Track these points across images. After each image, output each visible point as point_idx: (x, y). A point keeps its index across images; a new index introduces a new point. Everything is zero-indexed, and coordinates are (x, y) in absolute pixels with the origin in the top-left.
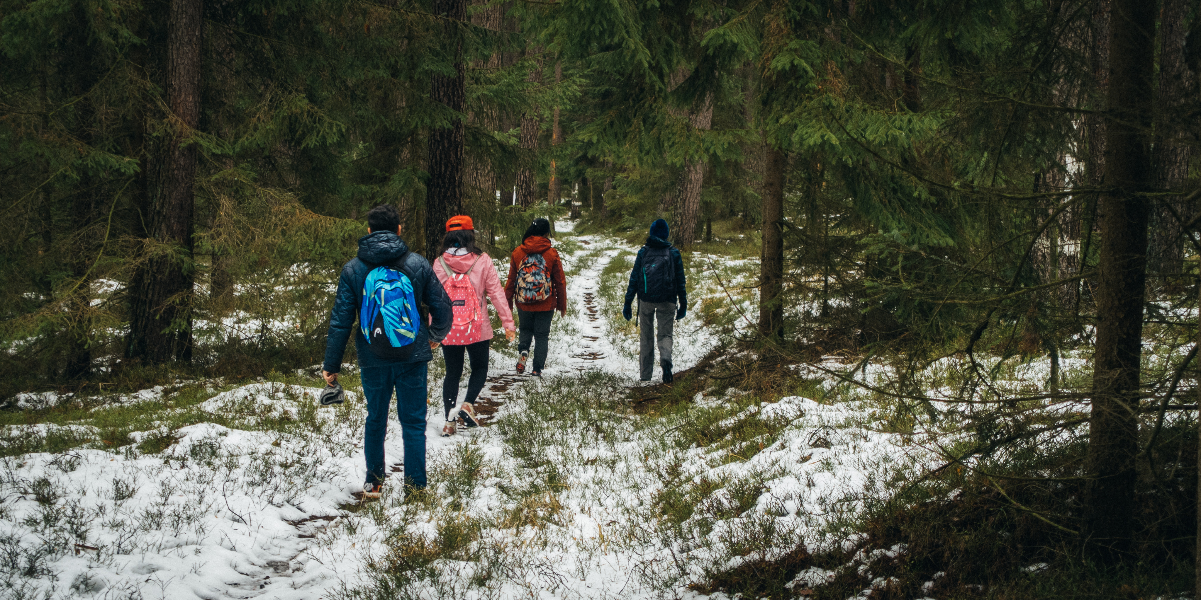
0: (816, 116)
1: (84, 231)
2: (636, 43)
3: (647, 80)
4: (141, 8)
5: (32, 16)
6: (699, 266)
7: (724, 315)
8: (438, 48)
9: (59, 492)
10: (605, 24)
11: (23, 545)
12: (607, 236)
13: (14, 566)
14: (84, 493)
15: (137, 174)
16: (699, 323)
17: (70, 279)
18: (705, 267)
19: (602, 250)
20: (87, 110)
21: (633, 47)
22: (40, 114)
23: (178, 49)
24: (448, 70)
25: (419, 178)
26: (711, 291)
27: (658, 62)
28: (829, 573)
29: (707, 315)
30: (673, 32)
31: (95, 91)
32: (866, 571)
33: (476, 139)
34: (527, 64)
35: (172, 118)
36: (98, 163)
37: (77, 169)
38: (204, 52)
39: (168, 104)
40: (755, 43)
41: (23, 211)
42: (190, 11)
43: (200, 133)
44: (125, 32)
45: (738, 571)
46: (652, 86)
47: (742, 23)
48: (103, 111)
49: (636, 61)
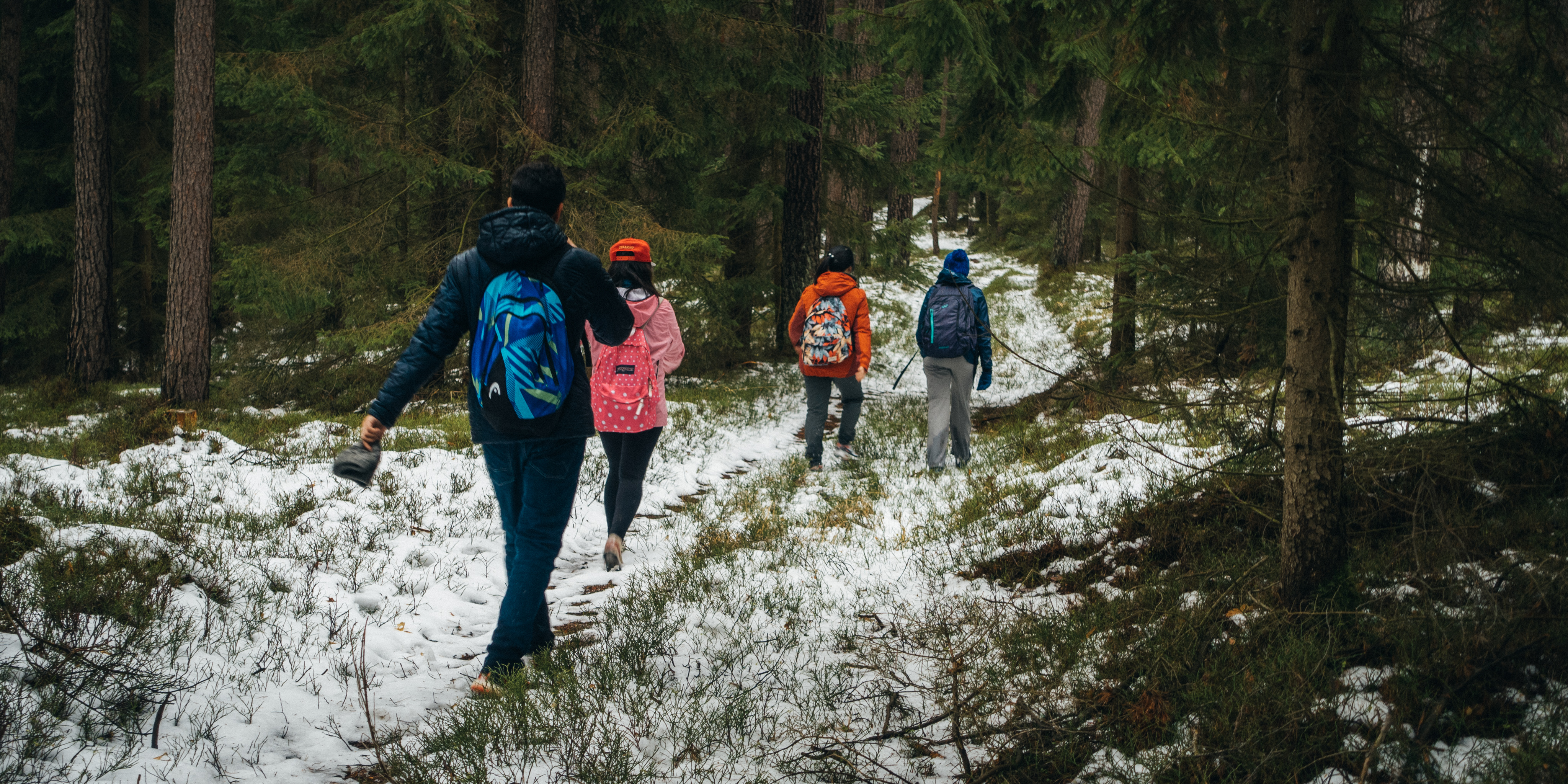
0: (1162, 135)
1: (438, 241)
2: (985, 60)
3: (997, 96)
4: (497, 19)
5: (390, 28)
6: (1081, 287)
7: (1094, 338)
8: (791, 61)
9: (401, 483)
10: (953, 40)
11: (364, 523)
12: (998, 255)
13: (356, 540)
14: (424, 486)
15: (490, 186)
16: (1068, 346)
17: (423, 289)
18: (1087, 289)
19: (991, 269)
20: (443, 121)
21: (981, 63)
22: (396, 125)
23: (532, 62)
24: (800, 83)
25: (776, 192)
26: (1088, 313)
27: (1008, 79)
28: (1079, 562)
29: (1077, 338)
30: (1025, 47)
31: (452, 101)
32: (1111, 561)
33: (837, 153)
34: (890, 76)
35: (526, 130)
36: (452, 173)
37: (432, 179)
38: (559, 63)
39: (522, 116)
40: (1106, 60)
41: (380, 220)
42: (544, 24)
43: (552, 145)
44: (480, 44)
45: (1000, 560)
46: (1001, 102)
47: (1093, 40)
48: (457, 121)
49: (984, 78)
